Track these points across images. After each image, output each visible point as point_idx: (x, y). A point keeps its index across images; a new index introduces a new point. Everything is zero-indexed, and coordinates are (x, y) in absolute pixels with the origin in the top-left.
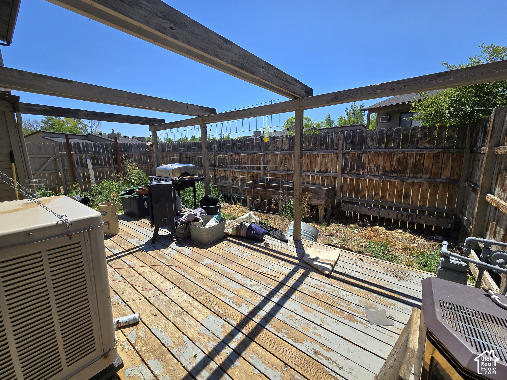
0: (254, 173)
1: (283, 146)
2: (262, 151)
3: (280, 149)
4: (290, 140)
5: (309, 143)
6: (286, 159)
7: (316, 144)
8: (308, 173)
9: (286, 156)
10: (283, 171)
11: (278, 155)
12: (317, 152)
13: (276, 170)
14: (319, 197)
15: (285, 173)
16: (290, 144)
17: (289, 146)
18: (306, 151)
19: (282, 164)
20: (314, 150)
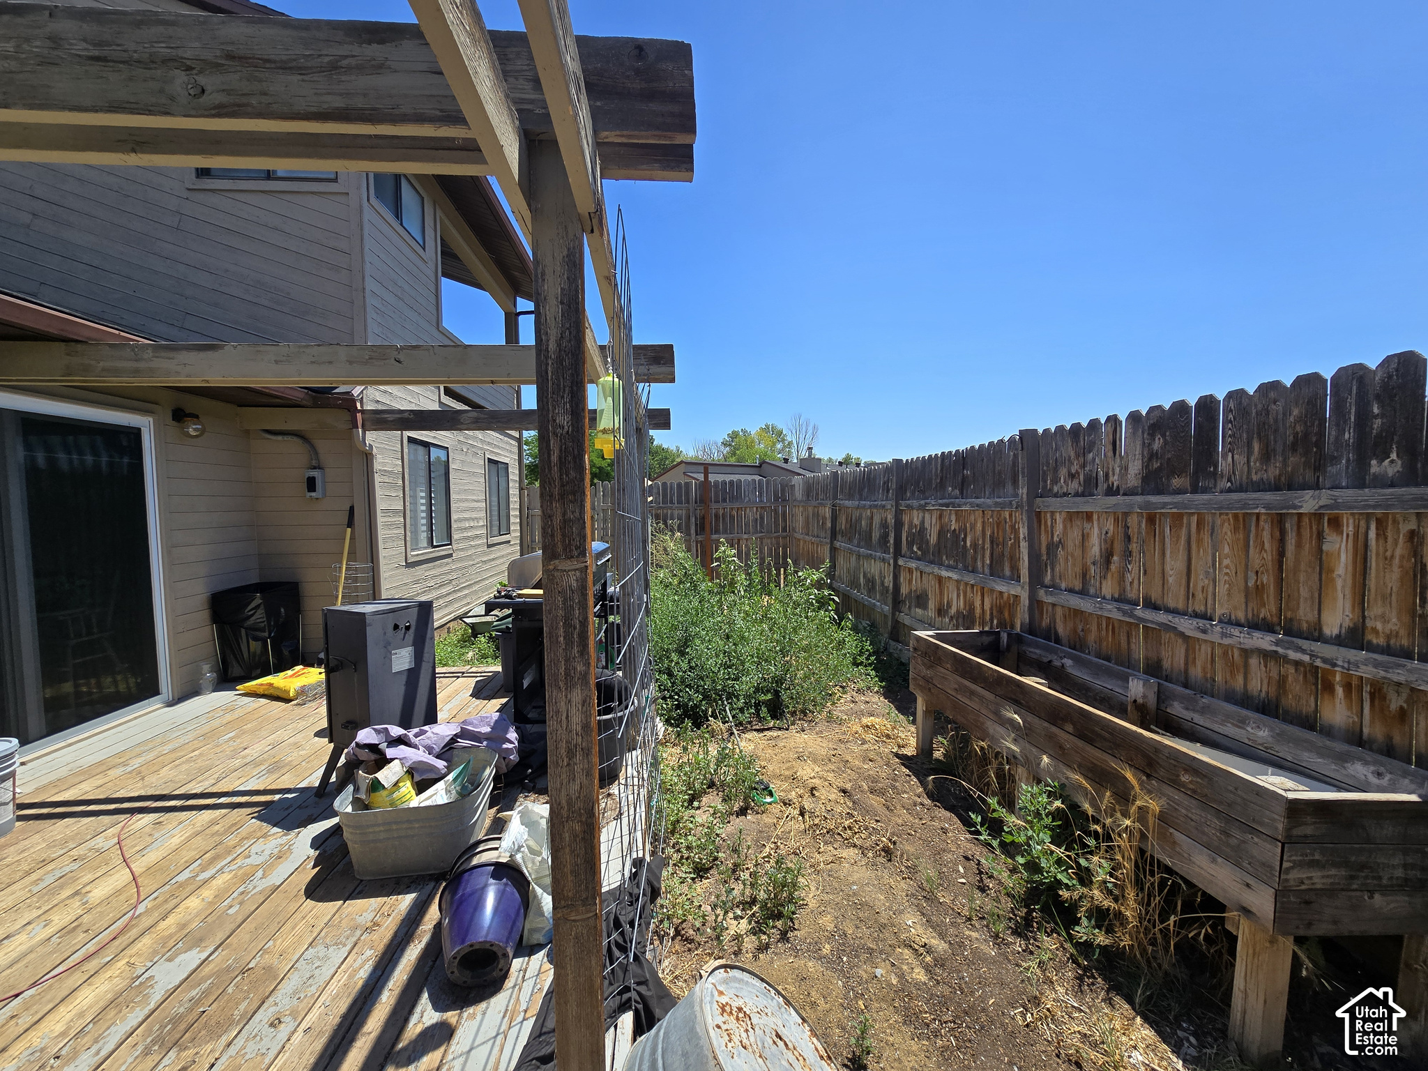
0: (1001, 593)
1: (1117, 470)
2: (1025, 496)
3: (1102, 487)
4: (1152, 436)
5: (1267, 445)
6: (1128, 538)
7: (1320, 444)
8: (1257, 634)
9: (1133, 521)
10: (1114, 599)
11: (1095, 517)
12: (1325, 497)
13: (1083, 593)
14: (1233, 842)
15: (1125, 613)
16: (1152, 456)
17: (1147, 466)
18: (1243, 495)
19: (1113, 567)
20: (1304, 487)
